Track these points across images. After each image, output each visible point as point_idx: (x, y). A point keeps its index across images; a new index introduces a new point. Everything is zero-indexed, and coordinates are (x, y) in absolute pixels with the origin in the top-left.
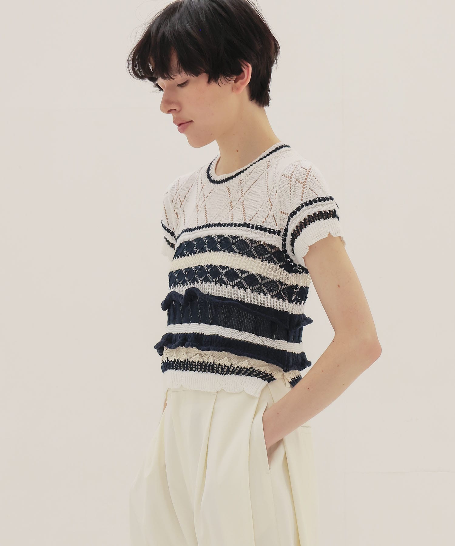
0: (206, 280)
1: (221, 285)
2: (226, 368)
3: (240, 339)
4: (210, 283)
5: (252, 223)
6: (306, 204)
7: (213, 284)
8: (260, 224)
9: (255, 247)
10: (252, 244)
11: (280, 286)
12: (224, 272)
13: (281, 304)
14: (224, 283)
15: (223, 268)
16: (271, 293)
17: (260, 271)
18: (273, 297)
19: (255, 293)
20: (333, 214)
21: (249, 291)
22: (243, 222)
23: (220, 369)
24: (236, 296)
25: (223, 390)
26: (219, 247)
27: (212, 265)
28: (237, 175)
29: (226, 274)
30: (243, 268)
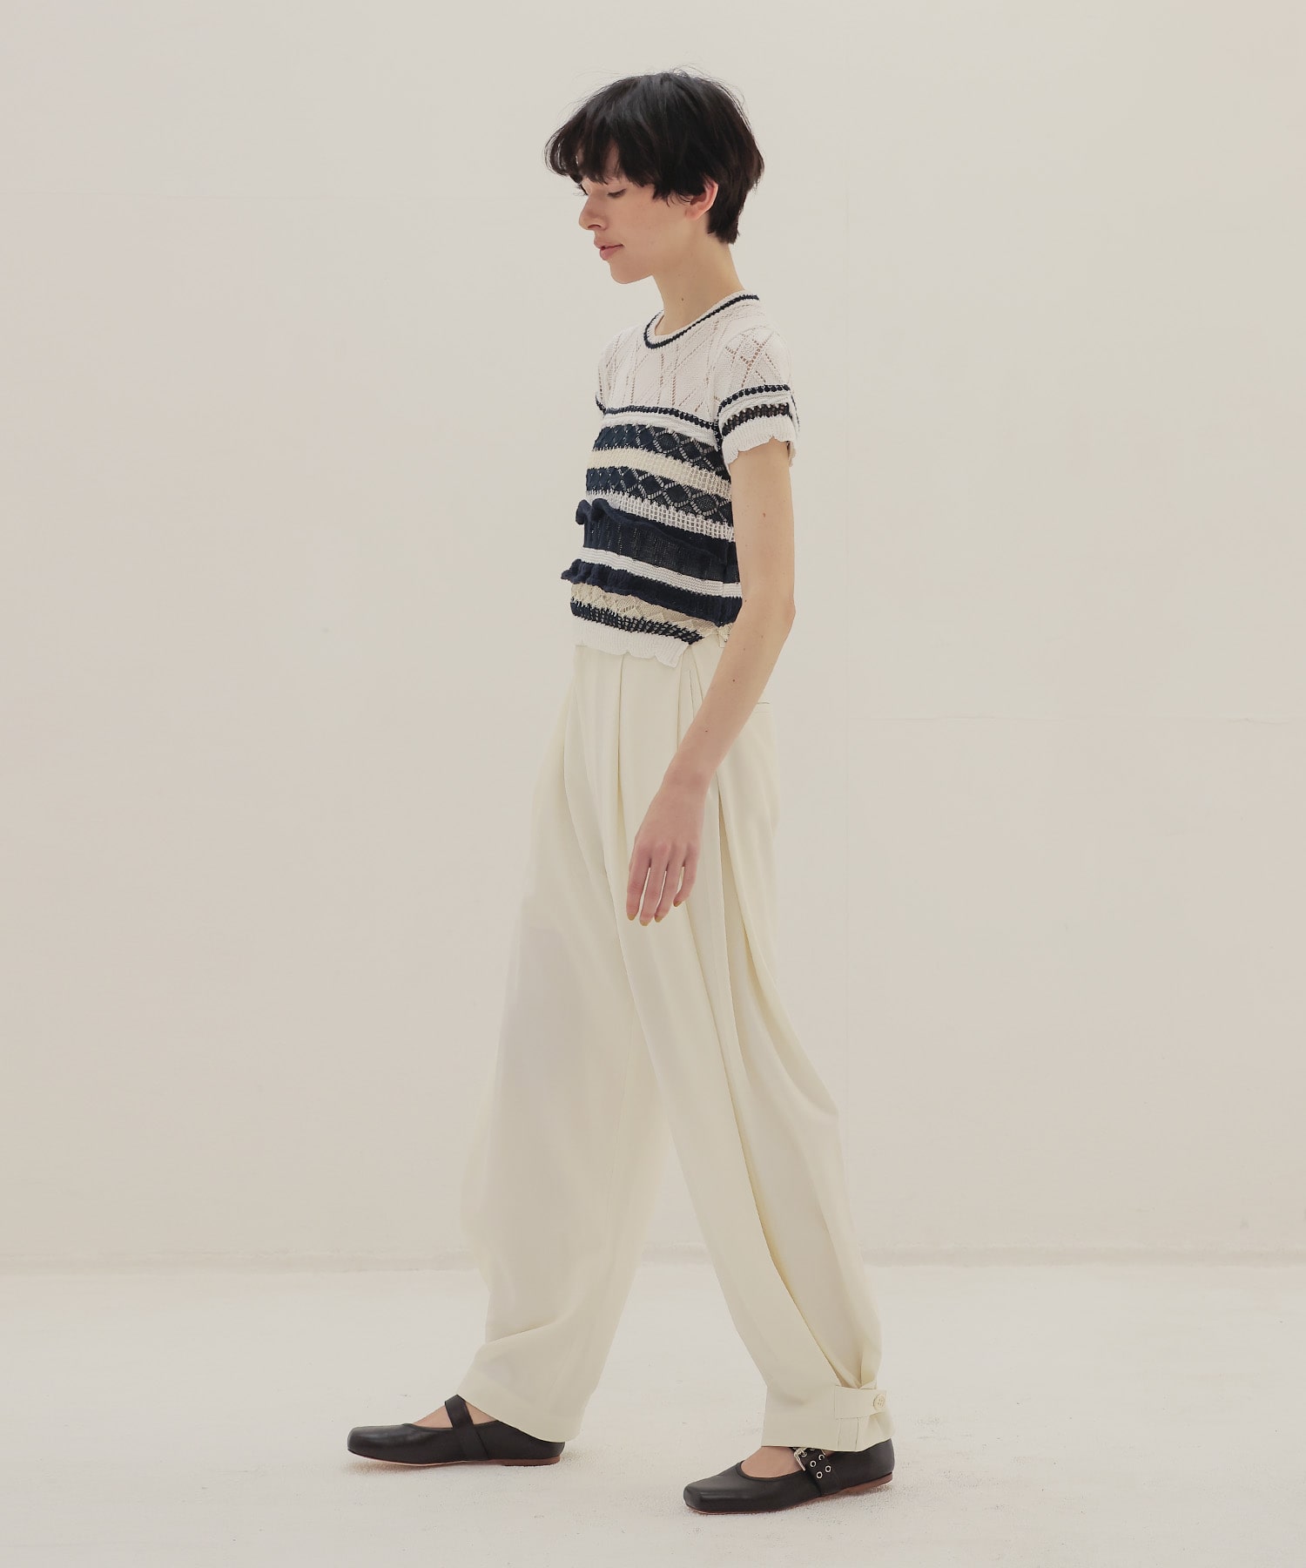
0: (618, 489)
1: (636, 498)
2: (636, 622)
3: (654, 579)
4: (623, 494)
5: (681, 410)
6: (747, 392)
7: (626, 495)
8: (691, 412)
9: (685, 445)
10: (681, 440)
11: (717, 503)
12: (640, 479)
13: (717, 529)
14: (640, 495)
15: (641, 473)
16: (704, 513)
17: (689, 482)
18: (706, 518)
19: (681, 513)
20: (784, 410)
21: (672, 509)
22: (670, 407)
23: (627, 624)
24: (653, 515)
25: (628, 652)
26: (638, 441)
27: (627, 468)
28: (675, 338)
29: (643, 482)
30: (667, 476)
